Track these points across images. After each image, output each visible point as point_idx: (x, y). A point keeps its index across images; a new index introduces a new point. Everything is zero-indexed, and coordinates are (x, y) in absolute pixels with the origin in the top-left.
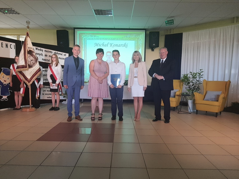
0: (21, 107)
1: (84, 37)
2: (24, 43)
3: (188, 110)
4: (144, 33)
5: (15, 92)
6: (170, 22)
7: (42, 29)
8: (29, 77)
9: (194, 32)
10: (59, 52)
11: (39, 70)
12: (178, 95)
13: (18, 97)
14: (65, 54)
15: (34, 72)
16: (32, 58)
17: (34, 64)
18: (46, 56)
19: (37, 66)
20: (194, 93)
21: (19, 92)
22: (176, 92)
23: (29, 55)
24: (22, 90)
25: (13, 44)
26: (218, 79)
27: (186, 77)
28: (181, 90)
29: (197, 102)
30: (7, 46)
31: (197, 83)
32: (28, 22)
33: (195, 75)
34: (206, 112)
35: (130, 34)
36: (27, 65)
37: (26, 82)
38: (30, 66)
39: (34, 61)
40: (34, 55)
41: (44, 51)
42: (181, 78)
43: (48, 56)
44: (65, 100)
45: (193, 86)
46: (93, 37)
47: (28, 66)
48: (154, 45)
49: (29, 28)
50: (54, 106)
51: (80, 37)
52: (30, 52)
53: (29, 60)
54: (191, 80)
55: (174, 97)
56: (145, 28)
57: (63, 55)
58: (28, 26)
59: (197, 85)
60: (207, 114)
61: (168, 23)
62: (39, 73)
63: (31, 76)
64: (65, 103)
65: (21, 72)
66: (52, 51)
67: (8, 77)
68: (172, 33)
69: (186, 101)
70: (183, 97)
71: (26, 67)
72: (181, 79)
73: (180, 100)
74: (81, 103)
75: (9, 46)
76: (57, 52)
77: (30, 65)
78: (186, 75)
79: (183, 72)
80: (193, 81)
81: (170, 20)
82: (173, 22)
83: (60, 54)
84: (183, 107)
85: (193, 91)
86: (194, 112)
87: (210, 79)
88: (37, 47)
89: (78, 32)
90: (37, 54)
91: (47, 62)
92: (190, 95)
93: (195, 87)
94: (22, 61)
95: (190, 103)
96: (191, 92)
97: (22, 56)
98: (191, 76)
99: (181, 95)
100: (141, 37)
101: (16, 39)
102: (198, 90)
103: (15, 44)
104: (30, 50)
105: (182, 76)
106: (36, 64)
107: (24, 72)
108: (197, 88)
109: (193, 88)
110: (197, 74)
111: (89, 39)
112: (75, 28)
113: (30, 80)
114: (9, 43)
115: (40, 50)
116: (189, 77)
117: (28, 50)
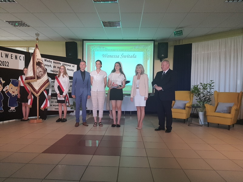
0: (29, 118)
1: (92, 48)
2: (33, 54)
3: (199, 122)
4: (153, 44)
5: (23, 104)
6: (179, 32)
7: (52, 41)
8: (37, 88)
9: (204, 42)
10: (67, 64)
11: (48, 81)
12: (188, 107)
13: (25, 109)
14: (73, 65)
15: (42, 84)
16: (40, 69)
17: (42, 75)
18: (54, 67)
19: (45, 78)
20: (205, 105)
21: (26, 103)
22: (186, 104)
23: (38, 66)
24: (29, 101)
25: (23, 56)
26: (229, 91)
27: (196, 88)
28: (191, 102)
29: (208, 114)
30: (16, 57)
31: (208, 94)
32: (37, 35)
33: (206, 86)
34: (218, 124)
35: (138, 45)
36: (36, 76)
37: (34, 93)
38: (39, 78)
39: (42, 73)
40: (42, 66)
41: (52, 62)
42: (191, 89)
43: (57, 67)
44: (73, 112)
45: (204, 97)
46: (102, 49)
47: (36, 78)
48: (163, 55)
49: (38, 40)
50: (60, 118)
51: (88, 48)
52: (39, 64)
53: (37, 71)
54: (202, 91)
55: (185, 109)
56: (154, 39)
57: (72, 66)
58: (37, 38)
59: (208, 96)
60: (219, 126)
61: (176, 34)
62: (47, 84)
63: (39, 87)
64: (73, 115)
65: (29, 84)
66: (60, 62)
67: (16, 88)
68: (181, 44)
69: (197, 113)
70: (194, 108)
71: (35, 78)
72: (191, 91)
73: (191, 112)
74: (89, 114)
75: (18, 57)
76: (65, 63)
77: (39, 76)
78: (196, 86)
79: (193, 83)
80: (204, 93)
81: (179, 31)
82: (182, 33)
83: (68, 65)
84: (193, 119)
85: (203, 102)
86: (205, 125)
87: (222, 90)
88: (46, 59)
89: (87, 44)
90: (46, 65)
91: (55, 73)
92: (201, 107)
93: (206, 98)
94: (31, 72)
95: (201, 114)
96: (202, 103)
97: (30, 68)
98: (201, 87)
99: (191, 107)
100: (150, 48)
101: (26, 51)
102: (209, 102)
103: (24, 56)
104: (39, 62)
105: (192, 87)
106: (45, 75)
107: (32, 83)
108: (207, 99)
109: (204, 99)
110: (208, 85)
111: (98, 50)
112: (83, 40)
113: (39, 92)
114: (19, 55)
115: (49, 61)
116: (200, 88)
117: (37, 62)
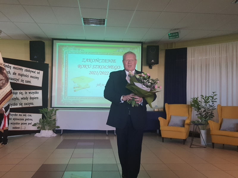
1: (65, 50)
3: (201, 143)
4: (140, 47)
12: (188, 124)
15: (4, 96)
16: (1, 77)
17: (4, 85)
18: (14, 74)
33: (208, 99)
39: (4, 81)
41: (12, 68)
43: (17, 74)
46: (77, 51)
48: (153, 61)
51: (60, 50)
54: (202, 104)
55: (183, 126)
56: (142, 41)
57: (36, 72)
59: (210, 111)
64: (39, 136)
66: (22, 68)
68: (174, 48)
70: (195, 126)
72: (187, 104)
76: (28, 69)
80: (205, 107)
81: (174, 33)
82: (178, 35)
83: (32, 72)
84: (195, 139)
85: (205, 118)
89: (57, 44)
91: (16, 82)
93: (207, 113)
95: (203, 133)
99: (192, 124)
100: (137, 51)
111: (72, 53)
112: (53, 39)
115: (8, 66)
116: (200, 101)
